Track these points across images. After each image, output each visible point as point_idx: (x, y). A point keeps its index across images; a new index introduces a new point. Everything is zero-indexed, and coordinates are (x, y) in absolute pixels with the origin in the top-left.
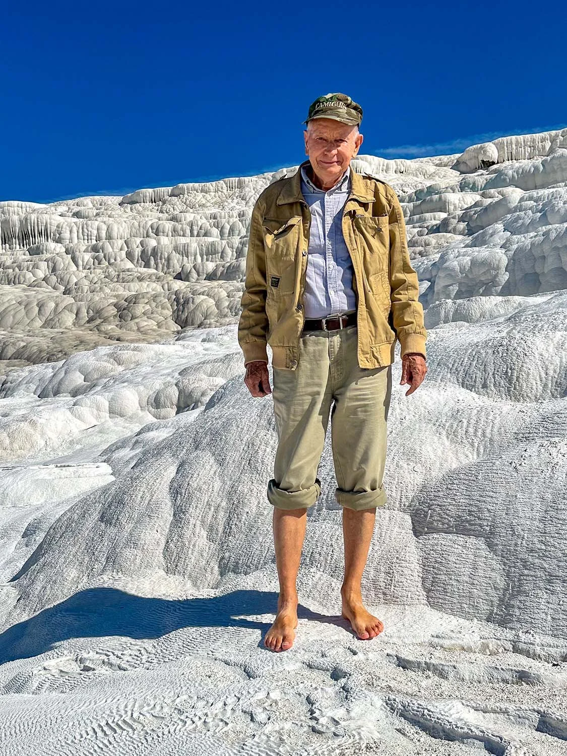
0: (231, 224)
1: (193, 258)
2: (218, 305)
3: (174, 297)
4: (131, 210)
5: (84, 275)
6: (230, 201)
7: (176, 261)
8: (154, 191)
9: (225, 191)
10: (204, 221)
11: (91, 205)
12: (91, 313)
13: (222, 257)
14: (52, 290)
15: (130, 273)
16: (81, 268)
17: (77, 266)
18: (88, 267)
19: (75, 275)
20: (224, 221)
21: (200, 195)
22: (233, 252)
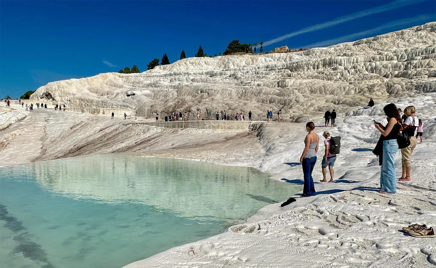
0: (402, 54)
1: (389, 69)
2: (402, 87)
3: (387, 85)
4: (358, 47)
5: (352, 76)
6: (397, 40)
7: (383, 70)
8: (367, 39)
9: (395, 36)
10: (391, 54)
11: (342, 46)
12: (359, 90)
13: (400, 68)
14: (342, 82)
15: (367, 75)
16: (351, 74)
17: (349, 74)
18: (353, 74)
19: (349, 76)
20: (399, 53)
21: (385, 39)
22: (404, 66)
